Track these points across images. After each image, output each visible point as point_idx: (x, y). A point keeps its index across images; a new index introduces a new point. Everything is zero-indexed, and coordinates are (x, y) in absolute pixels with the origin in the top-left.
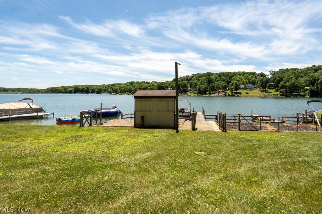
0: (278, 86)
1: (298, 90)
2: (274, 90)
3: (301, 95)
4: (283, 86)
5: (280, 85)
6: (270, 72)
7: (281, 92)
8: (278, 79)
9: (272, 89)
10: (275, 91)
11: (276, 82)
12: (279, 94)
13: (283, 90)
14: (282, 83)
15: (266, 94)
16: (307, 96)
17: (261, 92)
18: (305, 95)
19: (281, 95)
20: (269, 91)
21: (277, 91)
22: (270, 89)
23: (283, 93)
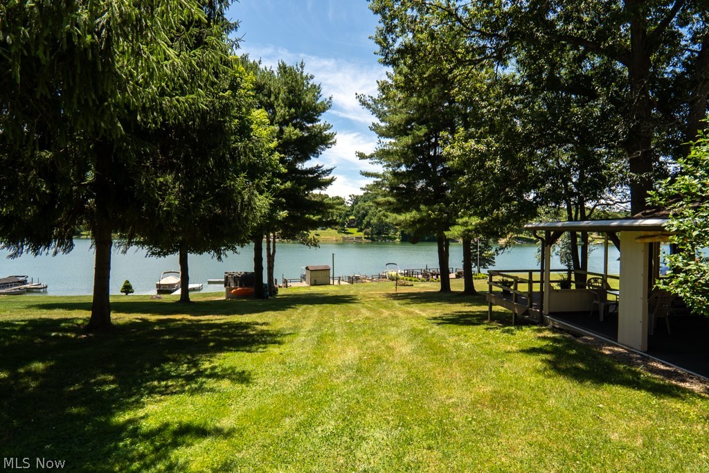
0: (362, 222)
1: (387, 230)
2: (356, 229)
3: (390, 238)
4: (369, 224)
5: (365, 222)
6: (350, 196)
7: (365, 234)
8: (362, 211)
9: (353, 227)
10: (358, 231)
11: (359, 217)
12: (363, 237)
13: (369, 230)
14: (367, 219)
15: (346, 236)
16: (398, 240)
17: (339, 232)
18: (395, 238)
19: (365, 238)
20: (350, 230)
21: (361, 230)
22: (350, 227)
23: (368, 234)
